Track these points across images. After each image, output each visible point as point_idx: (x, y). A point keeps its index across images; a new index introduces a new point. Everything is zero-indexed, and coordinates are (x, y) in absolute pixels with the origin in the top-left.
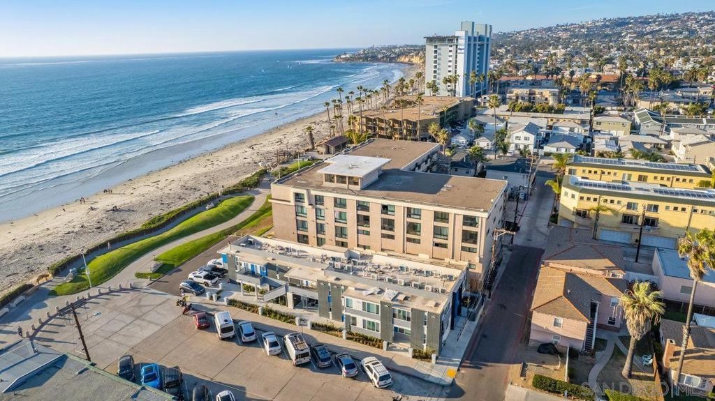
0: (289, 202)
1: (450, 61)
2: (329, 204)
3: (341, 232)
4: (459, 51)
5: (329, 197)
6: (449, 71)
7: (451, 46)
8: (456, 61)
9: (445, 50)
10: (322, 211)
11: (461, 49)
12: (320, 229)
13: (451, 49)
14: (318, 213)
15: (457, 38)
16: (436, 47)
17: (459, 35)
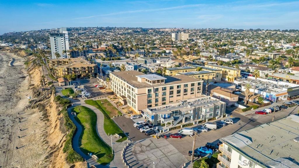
0: (146, 93)
1: (62, 44)
2: (160, 90)
3: (164, 99)
4: (66, 39)
5: (160, 88)
6: (63, 48)
7: (62, 37)
8: (65, 43)
9: (59, 39)
10: (158, 94)
11: (67, 39)
12: (157, 100)
13: (62, 38)
14: (157, 95)
15: (64, 34)
16: (55, 38)
17: (65, 33)
